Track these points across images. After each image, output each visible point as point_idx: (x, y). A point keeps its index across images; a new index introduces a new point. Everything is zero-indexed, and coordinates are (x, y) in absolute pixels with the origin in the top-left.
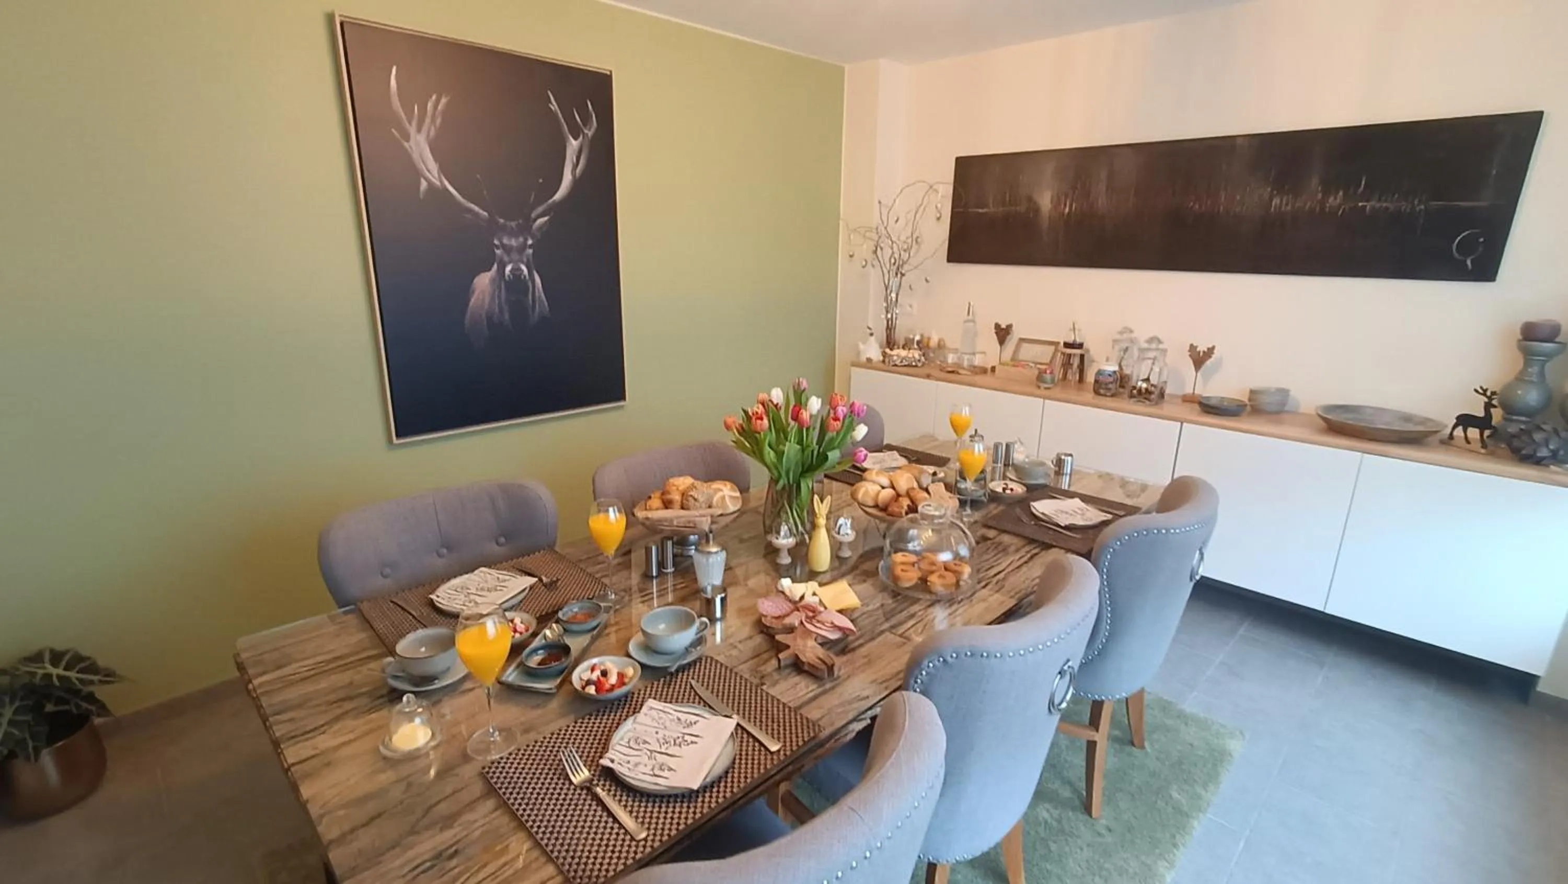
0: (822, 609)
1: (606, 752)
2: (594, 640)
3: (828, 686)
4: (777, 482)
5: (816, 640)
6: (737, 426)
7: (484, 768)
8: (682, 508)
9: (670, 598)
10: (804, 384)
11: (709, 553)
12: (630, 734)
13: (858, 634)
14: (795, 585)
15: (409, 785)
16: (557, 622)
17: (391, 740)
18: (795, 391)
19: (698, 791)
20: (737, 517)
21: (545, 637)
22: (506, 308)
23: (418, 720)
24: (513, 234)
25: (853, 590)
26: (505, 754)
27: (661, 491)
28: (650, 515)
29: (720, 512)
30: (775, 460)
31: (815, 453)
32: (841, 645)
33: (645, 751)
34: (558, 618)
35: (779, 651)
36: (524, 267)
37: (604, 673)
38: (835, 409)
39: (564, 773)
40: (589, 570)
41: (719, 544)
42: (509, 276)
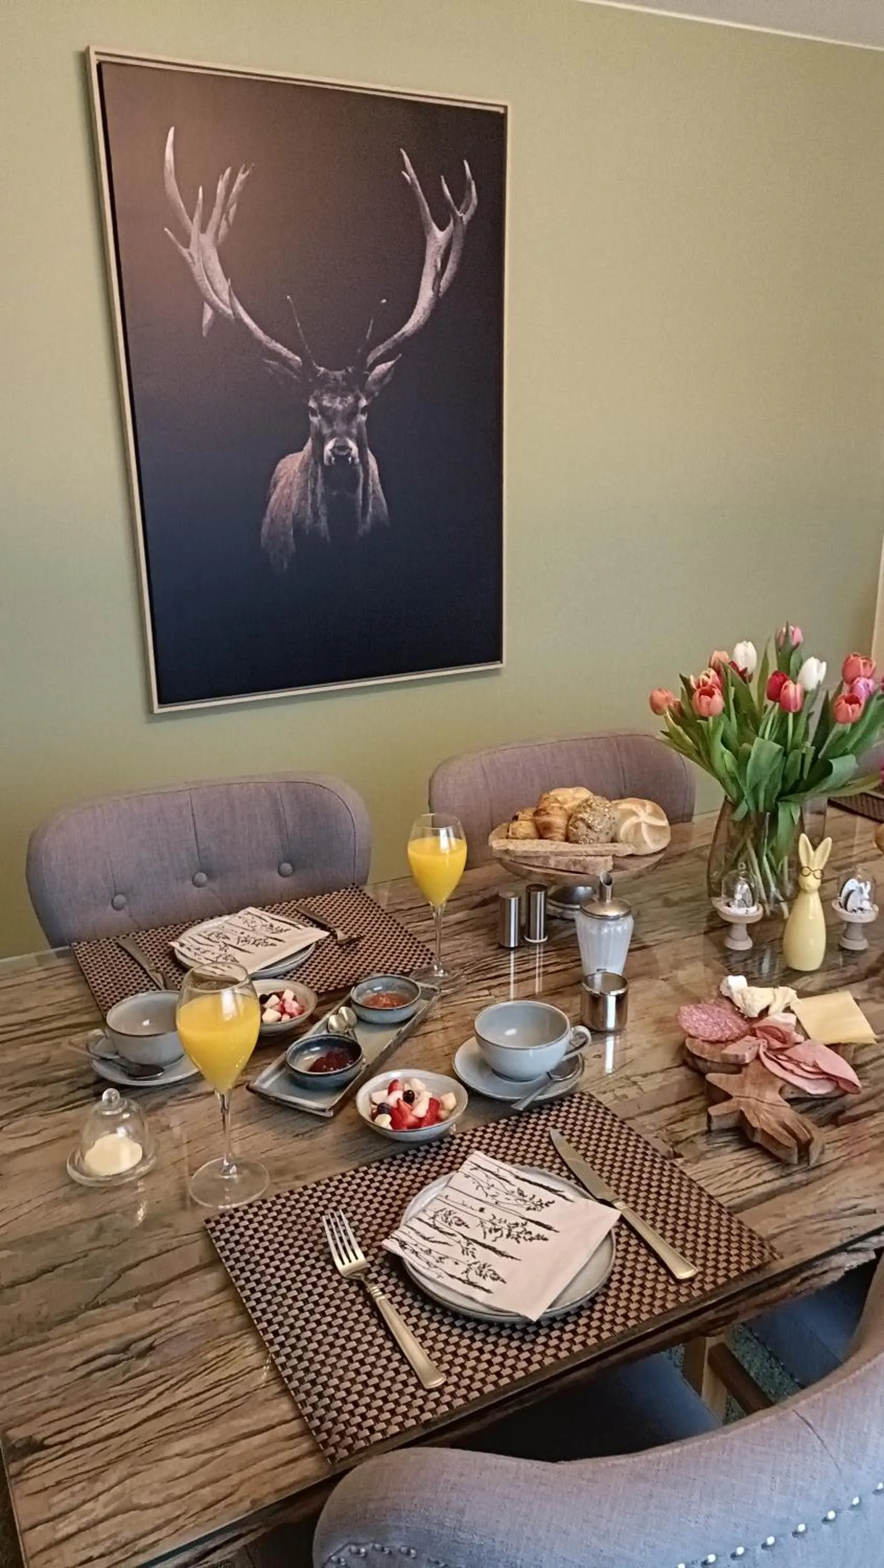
0: (800, 1038)
1: (397, 1228)
2: (402, 1040)
3: (798, 1178)
4: (735, 806)
5: (781, 1091)
6: (672, 705)
7: (208, 1221)
8: (567, 839)
9: (538, 985)
10: (798, 635)
11: (605, 918)
12: (439, 1205)
13: (865, 1093)
14: (755, 989)
15: (101, 1230)
16: (349, 1003)
17: (83, 1156)
18: (779, 649)
19: (538, 1324)
20: (659, 863)
21: (327, 1026)
22: (322, 510)
23: (121, 1132)
24: (335, 392)
25: (862, 1010)
26: (242, 1204)
27: (535, 809)
28: (511, 846)
29: (630, 851)
30: (734, 769)
31: (809, 760)
32: (831, 1108)
33: (460, 1238)
34: (350, 999)
35: (714, 1103)
36: (352, 444)
37: (409, 1097)
38: (851, 682)
39: (326, 1250)
40: (410, 928)
41: (623, 905)
42: (330, 459)
